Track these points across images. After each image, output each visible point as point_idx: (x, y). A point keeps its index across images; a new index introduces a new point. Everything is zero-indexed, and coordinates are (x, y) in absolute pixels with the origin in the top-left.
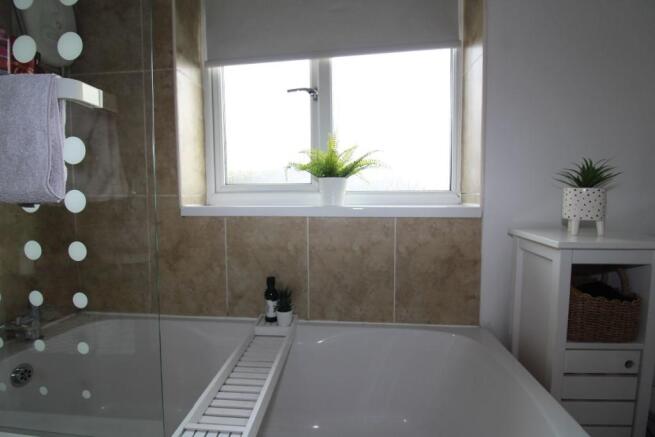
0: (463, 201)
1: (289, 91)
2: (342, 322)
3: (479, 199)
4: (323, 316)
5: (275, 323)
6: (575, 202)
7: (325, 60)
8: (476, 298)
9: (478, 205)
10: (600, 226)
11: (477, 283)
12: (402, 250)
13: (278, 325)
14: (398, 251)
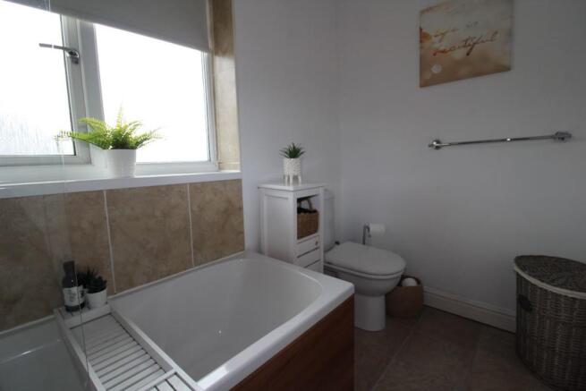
0: (220, 169)
1: (42, 45)
2: (151, 283)
3: (239, 167)
4: (131, 285)
5: (85, 308)
6: (290, 166)
7: (89, 24)
8: (242, 233)
9: (238, 171)
10: (300, 178)
11: (242, 222)
12: (195, 208)
13: (89, 308)
14: (192, 211)
